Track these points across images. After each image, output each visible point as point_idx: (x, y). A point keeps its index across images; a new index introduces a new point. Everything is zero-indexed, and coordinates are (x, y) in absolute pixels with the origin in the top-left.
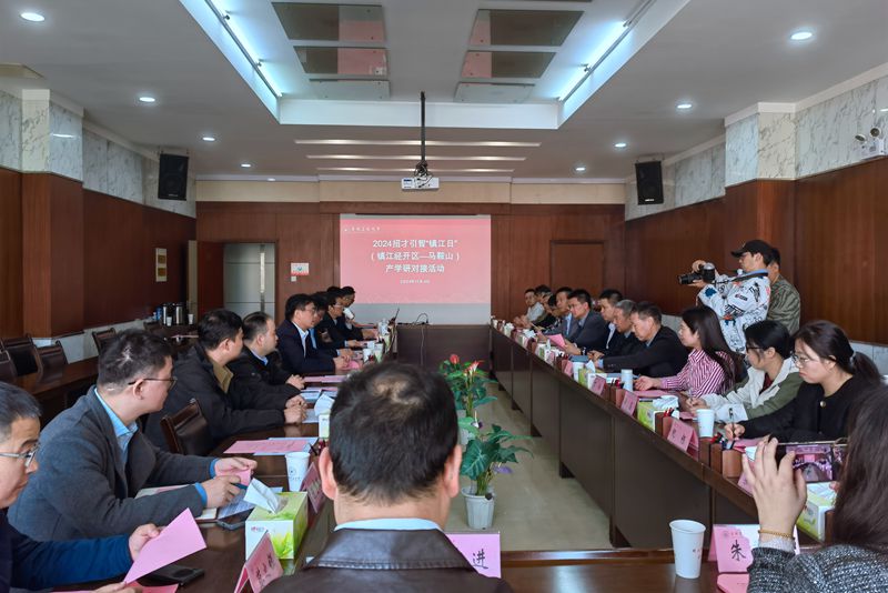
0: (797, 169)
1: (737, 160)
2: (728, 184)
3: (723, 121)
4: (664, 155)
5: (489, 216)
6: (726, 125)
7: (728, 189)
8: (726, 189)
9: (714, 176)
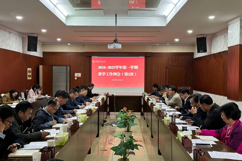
1: (232, 37)
2: (229, 46)
6: (228, 24)
8: (228, 48)
9: (225, 42)
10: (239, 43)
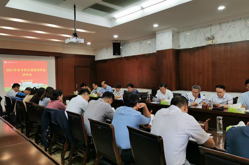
0: (179, 47)
1: (162, 43)
3: (155, 32)
4: (120, 41)
6: (156, 33)
8: (157, 51)
9: (141, 48)
10: (171, 48)
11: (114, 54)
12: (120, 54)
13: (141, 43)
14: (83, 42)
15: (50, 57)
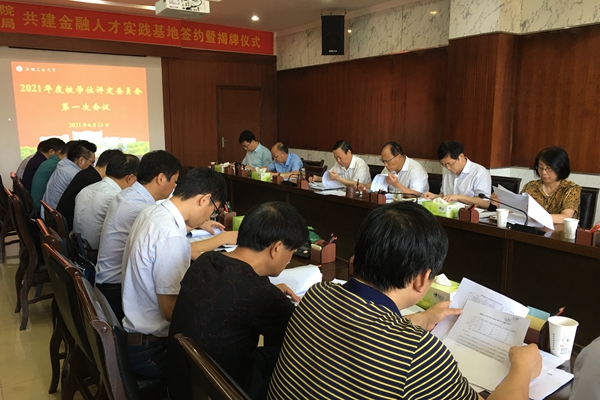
0: (523, 25)
1: (468, 14)
2: (453, 35)
4: (345, 10)
5: (159, 60)
7: (451, 41)
9: (405, 32)
11: (325, 52)
12: (341, 52)
13: (405, 17)
14: (208, 12)
15: (148, 58)
